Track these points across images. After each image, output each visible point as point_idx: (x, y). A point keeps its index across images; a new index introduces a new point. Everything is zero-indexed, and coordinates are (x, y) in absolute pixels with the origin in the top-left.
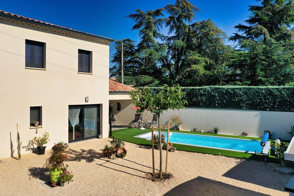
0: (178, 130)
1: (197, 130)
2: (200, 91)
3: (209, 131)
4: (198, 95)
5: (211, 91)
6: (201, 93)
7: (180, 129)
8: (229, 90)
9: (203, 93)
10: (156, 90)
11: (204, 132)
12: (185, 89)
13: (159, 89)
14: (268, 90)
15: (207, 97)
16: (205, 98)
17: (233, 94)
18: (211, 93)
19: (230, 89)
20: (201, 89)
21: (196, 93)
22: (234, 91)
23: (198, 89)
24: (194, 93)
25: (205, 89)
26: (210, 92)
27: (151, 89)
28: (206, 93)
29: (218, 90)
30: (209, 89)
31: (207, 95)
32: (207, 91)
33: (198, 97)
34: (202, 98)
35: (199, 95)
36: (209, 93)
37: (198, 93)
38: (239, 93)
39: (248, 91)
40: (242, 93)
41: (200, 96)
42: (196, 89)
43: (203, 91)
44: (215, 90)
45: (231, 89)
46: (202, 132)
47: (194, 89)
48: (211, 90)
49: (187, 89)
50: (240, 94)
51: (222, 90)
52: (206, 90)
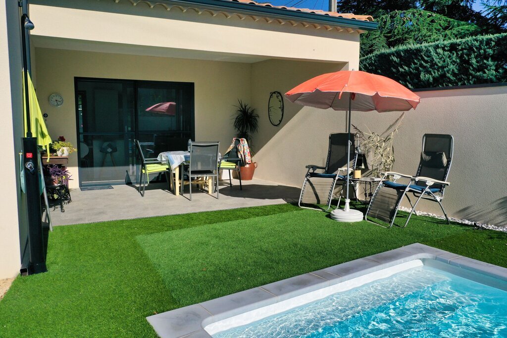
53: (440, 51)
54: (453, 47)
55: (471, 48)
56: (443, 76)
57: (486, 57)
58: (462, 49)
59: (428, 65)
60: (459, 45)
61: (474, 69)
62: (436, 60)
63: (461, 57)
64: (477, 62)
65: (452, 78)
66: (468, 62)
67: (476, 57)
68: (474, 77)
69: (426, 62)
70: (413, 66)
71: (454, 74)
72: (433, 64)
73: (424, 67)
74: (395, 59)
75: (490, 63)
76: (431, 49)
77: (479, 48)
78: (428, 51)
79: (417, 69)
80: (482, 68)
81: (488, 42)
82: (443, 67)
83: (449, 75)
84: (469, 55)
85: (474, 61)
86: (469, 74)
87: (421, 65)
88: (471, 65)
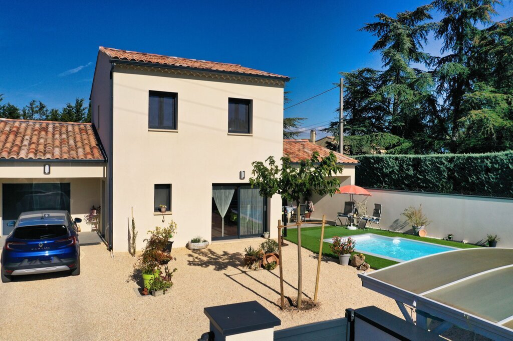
0: (417, 234)
1: (454, 238)
2: (484, 161)
3: (478, 243)
4: (479, 169)
5: (507, 161)
6: (486, 167)
7: (421, 234)
9: (490, 165)
10: (398, 160)
11: (468, 243)
12: (454, 157)
13: (405, 157)
15: (499, 174)
16: (494, 177)
18: (508, 165)
20: (487, 158)
21: (477, 166)
23: (481, 158)
24: (472, 166)
25: (494, 158)
26: (506, 164)
27: (390, 158)
28: (497, 166)
30: (504, 157)
31: (499, 169)
33: (480, 173)
34: (488, 176)
35: (482, 169)
36: (504, 166)
37: (481, 166)
41: (484, 172)
42: (476, 158)
43: (490, 163)
46: (465, 242)
47: (472, 157)
48: (509, 160)
49: (459, 158)
52: (497, 161)
53: (391, 159)
54: (397, 159)
55: (403, 160)
56: (393, 171)
57: (410, 165)
58: (400, 160)
59: (387, 165)
62: (390, 164)
63: (400, 164)
66: (402, 166)
67: (406, 165)
68: (405, 173)
69: (386, 164)
70: (380, 165)
71: (397, 170)
72: (389, 165)
73: (385, 166)
74: (372, 161)
75: (411, 168)
77: (407, 161)
78: (386, 159)
79: (382, 166)
80: (408, 170)
81: (410, 159)
82: (393, 167)
84: (403, 163)
85: (405, 166)
86: (403, 171)
87: (384, 165)
88: (404, 167)
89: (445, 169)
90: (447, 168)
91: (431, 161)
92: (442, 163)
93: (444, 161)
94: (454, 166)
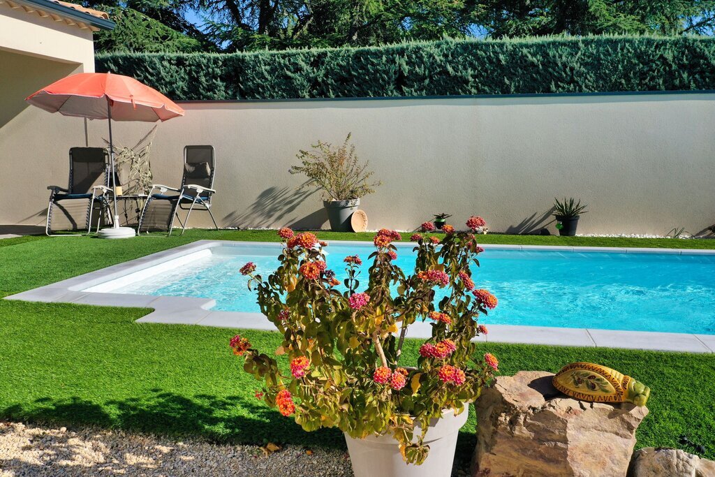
0: (347, 227)
2: (393, 61)
4: (383, 80)
5: (442, 58)
8: (525, 51)
9: (406, 68)
10: (184, 65)
12: (325, 54)
14: (686, 47)
17: (538, 72)
18: (445, 67)
19: (527, 46)
20: (401, 52)
21: (377, 71)
22: (545, 55)
23: (388, 53)
24: (368, 72)
25: (416, 53)
26: (440, 66)
28: (420, 71)
29: (475, 55)
30: (435, 51)
32: (425, 59)
35: (389, 78)
36: (435, 69)
37: (387, 72)
38: (565, 65)
39: (607, 53)
40: (577, 66)
42: (378, 55)
44: (462, 54)
45: (532, 46)
47: (368, 52)
49: (337, 55)
50: (572, 69)
51: (495, 53)
53: (166, 63)
54: (180, 62)
55: (199, 65)
57: (215, 76)
58: (190, 65)
60: (186, 60)
61: (204, 88)
62: (163, 73)
63: (189, 74)
64: (207, 81)
65: (182, 96)
66: (197, 80)
67: (205, 76)
69: (152, 75)
71: (184, 92)
75: (219, 83)
76: (157, 61)
77: (207, 66)
78: (152, 62)
81: (216, 61)
82: (171, 83)
83: (178, 93)
84: (197, 73)
85: (203, 79)
88: (200, 83)
89: (305, 83)
90: (309, 80)
91: (269, 64)
92: (298, 69)
93: (303, 64)
94: (326, 75)
